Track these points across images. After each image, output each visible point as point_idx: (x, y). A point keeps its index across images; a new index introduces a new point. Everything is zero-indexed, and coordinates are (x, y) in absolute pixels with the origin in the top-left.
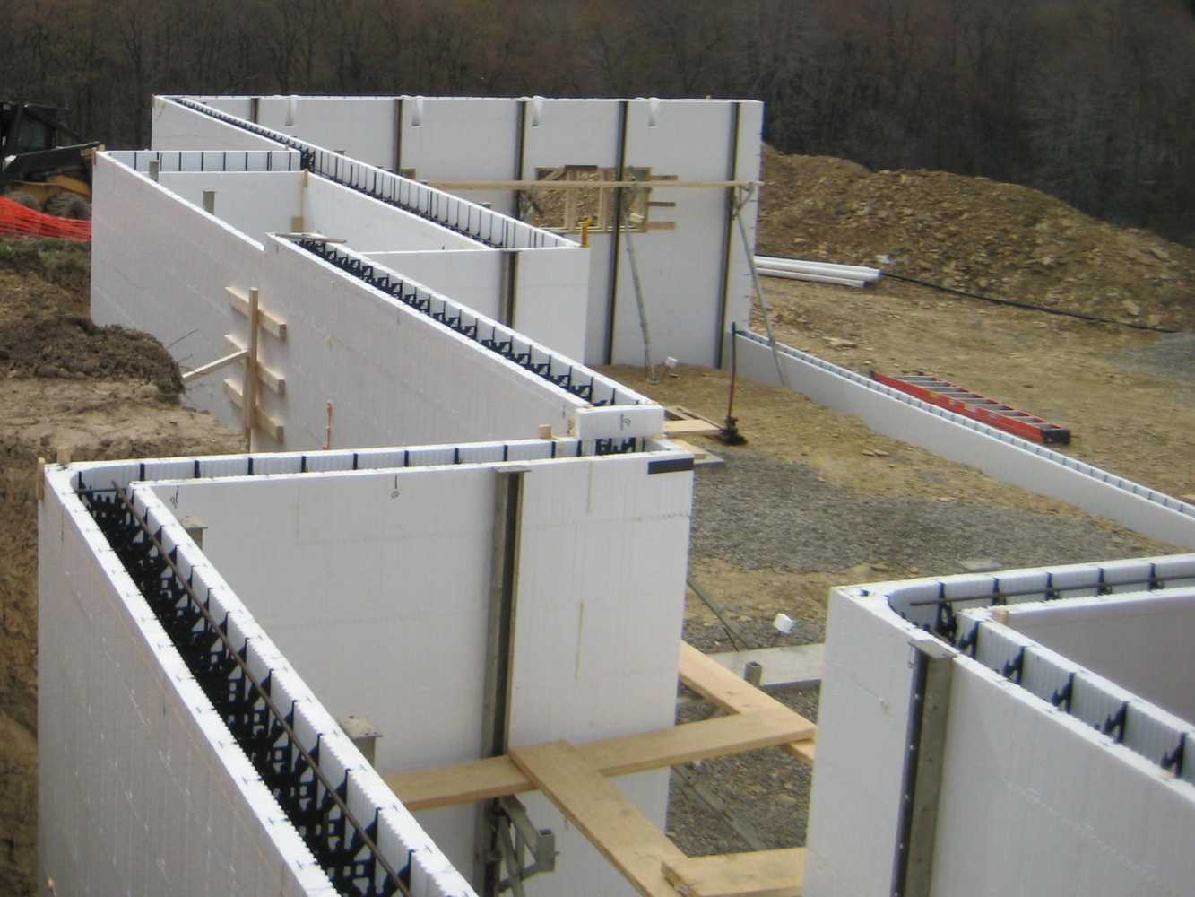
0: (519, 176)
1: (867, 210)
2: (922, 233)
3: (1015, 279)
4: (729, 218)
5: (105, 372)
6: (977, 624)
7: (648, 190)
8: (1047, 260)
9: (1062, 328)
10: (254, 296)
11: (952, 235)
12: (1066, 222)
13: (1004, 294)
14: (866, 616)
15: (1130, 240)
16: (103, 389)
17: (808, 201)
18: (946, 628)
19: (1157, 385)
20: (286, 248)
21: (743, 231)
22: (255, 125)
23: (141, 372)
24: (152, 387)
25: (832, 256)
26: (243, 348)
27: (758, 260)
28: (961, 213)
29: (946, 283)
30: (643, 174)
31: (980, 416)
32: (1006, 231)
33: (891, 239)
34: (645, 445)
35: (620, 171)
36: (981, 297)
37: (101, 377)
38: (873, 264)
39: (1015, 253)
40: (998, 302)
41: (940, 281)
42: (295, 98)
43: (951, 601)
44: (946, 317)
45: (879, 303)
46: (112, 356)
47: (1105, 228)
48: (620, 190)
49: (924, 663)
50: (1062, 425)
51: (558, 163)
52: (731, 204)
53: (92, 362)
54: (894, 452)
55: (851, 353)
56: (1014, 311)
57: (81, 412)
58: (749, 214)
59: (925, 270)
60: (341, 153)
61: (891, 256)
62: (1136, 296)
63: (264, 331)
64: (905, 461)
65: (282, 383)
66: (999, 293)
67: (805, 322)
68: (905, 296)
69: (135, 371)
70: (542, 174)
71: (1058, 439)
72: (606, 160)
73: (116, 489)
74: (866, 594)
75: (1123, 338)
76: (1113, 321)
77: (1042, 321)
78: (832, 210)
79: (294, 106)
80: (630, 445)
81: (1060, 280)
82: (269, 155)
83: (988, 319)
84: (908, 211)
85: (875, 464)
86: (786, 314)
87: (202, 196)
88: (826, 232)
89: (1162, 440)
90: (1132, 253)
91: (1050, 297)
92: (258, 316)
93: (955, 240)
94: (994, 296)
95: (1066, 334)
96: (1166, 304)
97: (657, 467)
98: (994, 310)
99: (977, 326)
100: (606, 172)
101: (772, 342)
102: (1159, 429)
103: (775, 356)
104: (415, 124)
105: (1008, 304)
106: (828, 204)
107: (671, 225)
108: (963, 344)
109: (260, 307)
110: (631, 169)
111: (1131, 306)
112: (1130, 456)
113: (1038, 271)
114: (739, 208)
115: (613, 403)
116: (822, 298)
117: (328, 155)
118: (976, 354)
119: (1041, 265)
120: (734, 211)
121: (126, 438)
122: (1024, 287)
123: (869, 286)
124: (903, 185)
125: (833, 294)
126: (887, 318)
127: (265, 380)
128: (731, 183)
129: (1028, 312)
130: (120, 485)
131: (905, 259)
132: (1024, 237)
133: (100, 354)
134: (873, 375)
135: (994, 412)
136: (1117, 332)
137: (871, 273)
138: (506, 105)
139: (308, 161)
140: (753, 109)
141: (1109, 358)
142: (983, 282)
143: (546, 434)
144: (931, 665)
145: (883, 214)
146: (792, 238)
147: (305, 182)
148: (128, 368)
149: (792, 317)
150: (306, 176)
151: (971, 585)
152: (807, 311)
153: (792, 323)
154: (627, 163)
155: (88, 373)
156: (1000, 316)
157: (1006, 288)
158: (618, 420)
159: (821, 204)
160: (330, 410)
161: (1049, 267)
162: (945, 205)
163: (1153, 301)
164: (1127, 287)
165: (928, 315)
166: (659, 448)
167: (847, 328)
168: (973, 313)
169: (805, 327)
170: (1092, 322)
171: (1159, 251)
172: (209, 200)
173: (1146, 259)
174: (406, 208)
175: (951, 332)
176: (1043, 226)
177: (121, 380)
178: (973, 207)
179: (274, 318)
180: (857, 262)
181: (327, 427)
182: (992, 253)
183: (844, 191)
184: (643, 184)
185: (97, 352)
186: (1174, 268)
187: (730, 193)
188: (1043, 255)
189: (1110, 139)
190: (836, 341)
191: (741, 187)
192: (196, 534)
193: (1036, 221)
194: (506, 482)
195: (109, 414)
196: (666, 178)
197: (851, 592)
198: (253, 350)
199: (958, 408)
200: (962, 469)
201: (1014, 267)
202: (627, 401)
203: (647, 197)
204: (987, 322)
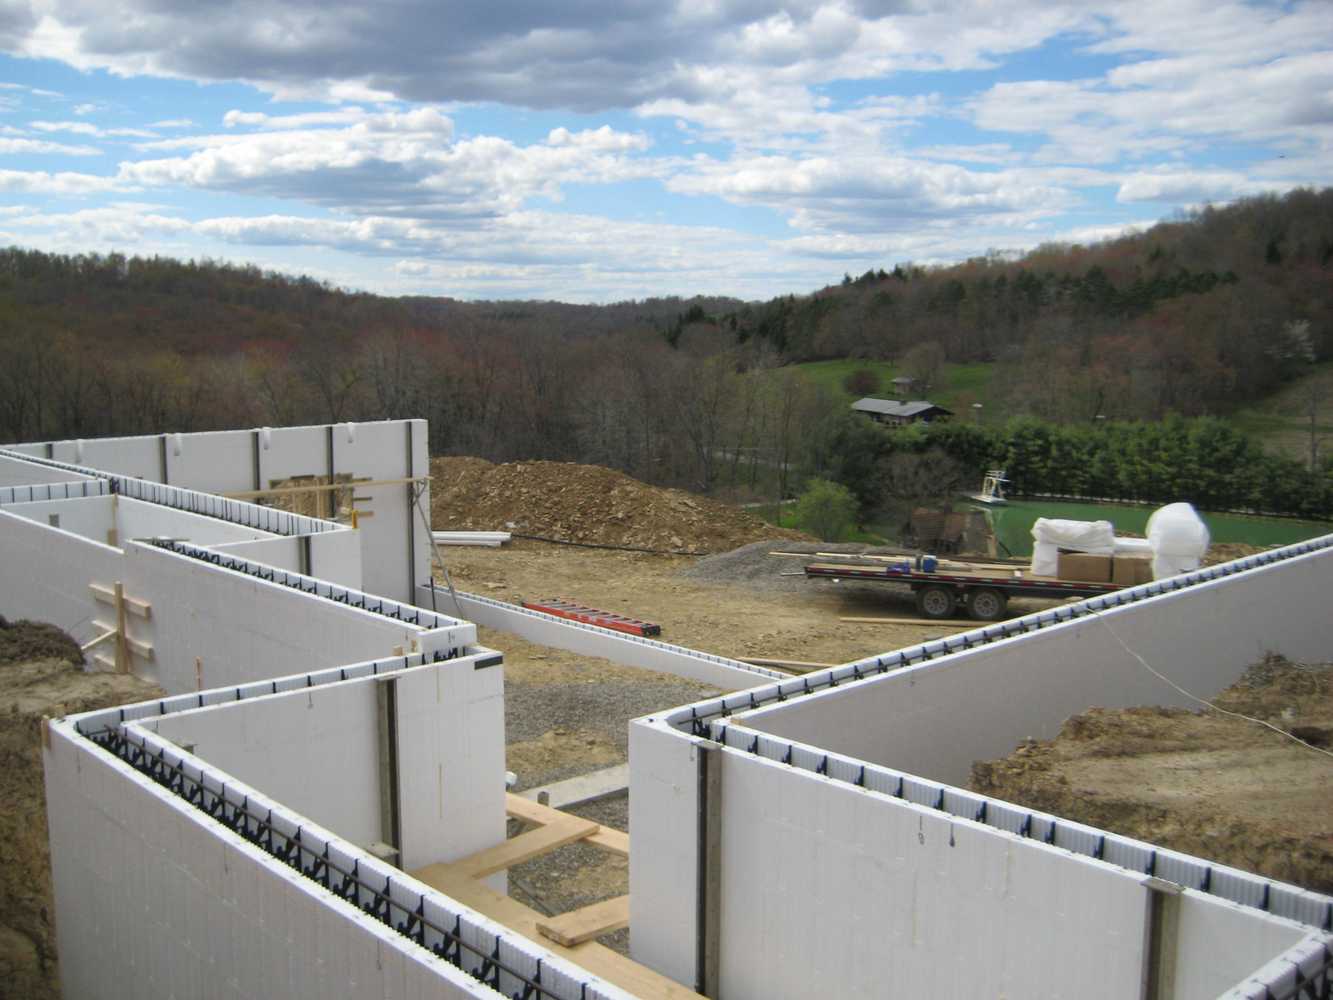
0: (257, 487)
1: (496, 492)
2: (536, 504)
3: (601, 530)
4: (411, 505)
5: (25, 656)
6: (724, 728)
7: (352, 490)
8: (620, 515)
9: (637, 560)
10: (119, 589)
11: (556, 504)
12: (629, 488)
13: (595, 541)
14: (657, 733)
15: (670, 496)
16: (29, 669)
17: (455, 489)
18: (706, 733)
19: (702, 589)
20: (146, 550)
21: (421, 513)
23: (55, 653)
24: (65, 662)
25: (476, 526)
26: (111, 629)
28: (561, 488)
29: (556, 537)
30: (348, 478)
31: (600, 623)
32: (592, 498)
33: (515, 510)
34: (465, 651)
35: (331, 477)
36: (581, 544)
37: (23, 660)
38: (506, 529)
39: (598, 512)
40: (593, 547)
41: (551, 537)
42: (80, 441)
43: (701, 718)
44: (561, 560)
45: (515, 556)
46: (28, 643)
47: (654, 490)
48: (332, 493)
49: (704, 753)
50: (652, 622)
51: (284, 474)
52: (411, 493)
53: (13, 650)
54: (549, 655)
55: (503, 591)
56: (605, 552)
57: (28, 685)
58: (425, 501)
59: (540, 530)
60: (141, 478)
61: (517, 523)
62: (678, 534)
63: (130, 614)
64: (559, 660)
65: (151, 651)
66: (593, 540)
67: (468, 574)
68: (531, 549)
69: (50, 652)
70: (274, 484)
71: (653, 632)
72: (320, 470)
73: (109, 730)
74: (651, 721)
75: (675, 562)
76: (667, 552)
77: (623, 556)
78: (472, 495)
79: (81, 447)
80: (454, 653)
81: (630, 528)
82: (84, 485)
83: (590, 559)
84: (524, 490)
85: (539, 664)
86: (453, 569)
87: (48, 519)
88: (470, 510)
90: (673, 505)
91: (625, 539)
92: (123, 604)
93: (559, 507)
94: (589, 543)
95: (640, 563)
96: (698, 537)
97: (480, 665)
98: (591, 553)
99: (582, 564)
100: (321, 480)
101: (451, 589)
103: (455, 599)
104: (178, 455)
105: (598, 547)
106: (468, 490)
107: (371, 514)
108: (576, 578)
109: (125, 596)
110: (339, 475)
111: (676, 540)
113: (616, 523)
114: (418, 496)
115: (436, 626)
116: (474, 557)
117: (132, 482)
118: (585, 583)
119: (618, 519)
120: (414, 499)
121: (79, 698)
122: (608, 535)
123: (505, 545)
124: (520, 472)
125: (484, 553)
126: (523, 565)
127: (135, 650)
128: (410, 480)
129: (613, 552)
130: (112, 726)
131: (526, 524)
132: (603, 501)
133: (19, 643)
134: (523, 605)
135: (609, 620)
136: (671, 559)
137: (506, 536)
138: (244, 435)
139: (114, 487)
140: (420, 425)
141: (670, 576)
142: (581, 535)
143: (399, 652)
144: (709, 755)
145: (508, 493)
146: (448, 516)
147: (116, 503)
148: (44, 651)
149: (458, 571)
150: (116, 499)
151: (708, 706)
152: (468, 567)
153: (459, 576)
154: (336, 472)
155: (12, 658)
156: (595, 555)
157: (596, 536)
158: (446, 637)
159: (464, 491)
160: (199, 664)
161: (622, 520)
162: (549, 483)
163: (690, 536)
164: (673, 528)
165: (549, 560)
166: (477, 652)
167: (497, 575)
168: (578, 556)
169: (468, 577)
170: (654, 554)
171: (689, 502)
172: (54, 520)
173: (684, 509)
174: (205, 514)
175: (565, 570)
176: (615, 492)
177: (39, 660)
178: (568, 483)
179: (139, 602)
180: (494, 529)
181: (197, 677)
182: (584, 514)
183: (479, 480)
184: (349, 485)
185: (15, 641)
186: (699, 513)
187: (410, 485)
188: (617, 512)
189: (628, 432)
190: (491, 585)
191: (418, 482)
192: (189, 749)
193: (610, 489)
194: (385, 688)
196: (364, 480)
197: (643, 721)
198: (122, 629)
199: (585, 620)
200: (596, 660)
201: (600, 522)
202: (448, 623)
203: (352, 494)
204: (588, 561)
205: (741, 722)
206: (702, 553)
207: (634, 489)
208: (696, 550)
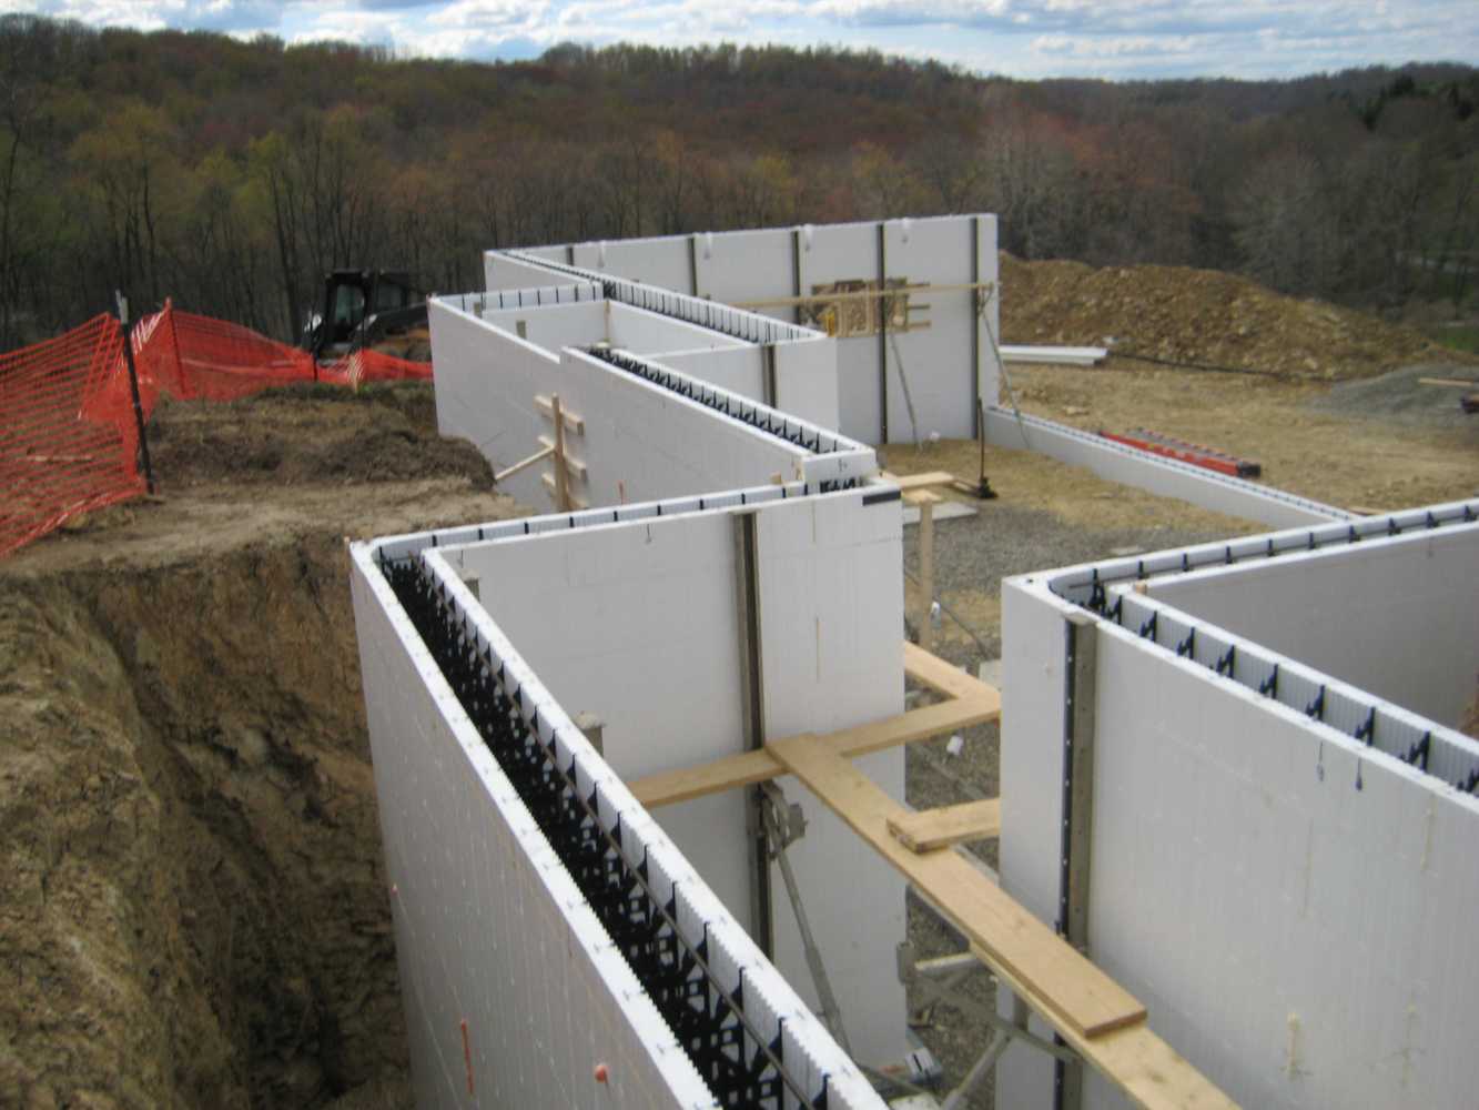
0: (797, 292)
1: (1093, 302)
2: (1140, 316)
3: (1218, 348)
4: (975, 315)
5: (426, 472)
6: (1121, 597)
7: (906, 297)
8: (1242, 331)
9: (1255, 385)
10: (556, 402)
11: (1164, 316)
13: (1209, 361)
14: (1030, 598)
15: (1308, 308)
16: (425, 485)
17: (1046, 298)
18: (1097, 603)
19: (1330, 423)
20: (579, 360)
21: (988, 325)
22: (571, 268)
23: (457, 470)
24: (466, 481)
25: (1068, 341)
26: (551, 445)
27: (1005, 350)
28: (1172, 297)
29: (1162, 356)
30: (902, 283)
31: (1188, 458)
33: (1114, 324)
34: (862, 483)
35: (881, 282)
36: (1192, 365)
37: (424, 477)
38: (1101, 345)
39: (1215, 327)
40: (1204, 369)
41: (1157, 355)
42: (604, 244)
43: (1103, 582)
44: (1162, 383)
45: (1105, 377)
46: (432, 459)
47: (1287, 300)
48: (882, 299)
49: (1073, 629)
50: (1252, 461)
51: (830, 280)
52: (976, 303)
53: (415, 465)
55: (1084, 417)
56: (1216, 374)
58: (991, 310)
59: (1143, 347)
60: (637, 281)
61: (1116, 338)
62: (1314, 354)
63: (567, 430)
65: (584, 472)
66: (1204, 361)
68: (1128, 370)
69: (452, 469)
70: (816, 290)
71: (1250, 472)
72: (868, 273)
74: (1031, 581)
75: (1304, 389)
76: (1296, 376)
77: (1239, 381)
78: (1065, 305)
79: (603, 251)
80: (851, 484)
81: (1252, 347)
82: (576, 290)
83: (1196, 382)
84: (1127, 300)
86: (1029, 391)
87: (515, 327)
88: (1061, 324)
89: (1334, 466)
90: (1310, 319)
91: (1246, 360)
92: (560, 418)
93: (1168, 320)
94: (1201, 363)
95: (1259, 390)
96: (1339, 358)
97: (869, 500)
98: (1201, 375)
99: (1187, 389)
100: (871, 286)
101: (1017, 413)
102: (1332, 458)
104: (707, 256)
105: (1213, 369)
106: (1061, 300)
107: (928, 324)
108: (1176, 404)
109: (562, 410)
110: (891, 281)
111: (1310, 361)
112: (1309, 481)
113: (1236, 341)
114: (983, 305)
115: (835, 450)
116: (1057, 377)
117: (626, 286)
118: (1186, 412)
119: (1238, 335)
120: (979, 308)
122: (1224, 355)
123: (1099, 364)
124: (1123, 279)
125: (1070, 374)
127: (570, 470)
128: (974, 286)
129: (1230, 374)
131: (1127, 339)
132: (1222, 313)
133: (422, 458)
134: (1101, 433)
135: (1198, 455)
136: (1300, 384)
137: (1099, 353)
138: (781, 235)
139: (609, 291)
140: (989, 221)
141: (1294, 405)
142: (1191, 353)
143: (778, 481)
144: (1078, 632)
145: (1107, 303)
146: (1034, 331)
147: (608, 310)
148: (446, 467)
149: (1035, 393)
150: (608, 304)
151: (1119, 568)
152: (1048, 388)
154: (887, 276)
155: (412, 475)
156: (1205, 379)
157: (1210, 356)
158: (837, 465)
159: (1056, 300)
160: (621, 488)
161: (1244, 336)
162: (1158, 292)
163: (1329, 357)
164: (1308, 346)
165: (1146, 383)
166: (872, 484)
167: (1082, 397)
168: (1182, 378)
169: (1046, 400)
170: (1280, 378)
171: (1332, 315)
172: (521, 329)
173: (1321, 324)
175: (1166, 396)
176: (1237, 303)
177: (441, 478)
179: (573, 417)
180: (1088, 344)
182: (1198, 329)
183: (1074, 288)
184: (900, 292)
185: (418, 456)
186: (1345, 329)
187: (975, 293)
188: (1239, 326)
191: (984, 288)
192: (471, 583)
194: (741, 522)
195: (423, 503)
196: (920, 285)
197: (1018, 582)
198: (561, 447)
199: (1170, 455)
201: (1216, 339)
203: (906, 302)
204: (1195, 386)
205: (1145, 591)
206: (1342, 378)
207: (1260, 298)
208: (1335, 374)
